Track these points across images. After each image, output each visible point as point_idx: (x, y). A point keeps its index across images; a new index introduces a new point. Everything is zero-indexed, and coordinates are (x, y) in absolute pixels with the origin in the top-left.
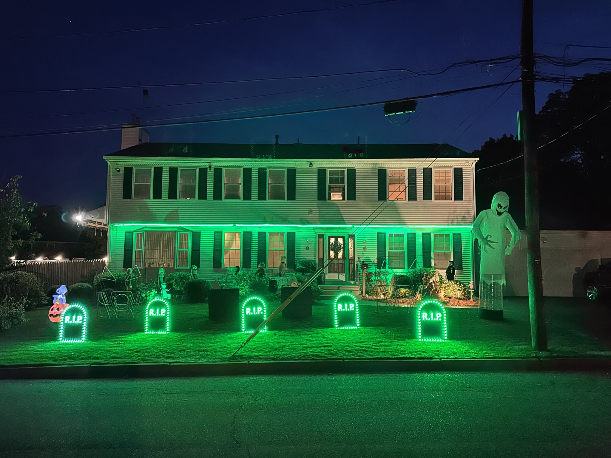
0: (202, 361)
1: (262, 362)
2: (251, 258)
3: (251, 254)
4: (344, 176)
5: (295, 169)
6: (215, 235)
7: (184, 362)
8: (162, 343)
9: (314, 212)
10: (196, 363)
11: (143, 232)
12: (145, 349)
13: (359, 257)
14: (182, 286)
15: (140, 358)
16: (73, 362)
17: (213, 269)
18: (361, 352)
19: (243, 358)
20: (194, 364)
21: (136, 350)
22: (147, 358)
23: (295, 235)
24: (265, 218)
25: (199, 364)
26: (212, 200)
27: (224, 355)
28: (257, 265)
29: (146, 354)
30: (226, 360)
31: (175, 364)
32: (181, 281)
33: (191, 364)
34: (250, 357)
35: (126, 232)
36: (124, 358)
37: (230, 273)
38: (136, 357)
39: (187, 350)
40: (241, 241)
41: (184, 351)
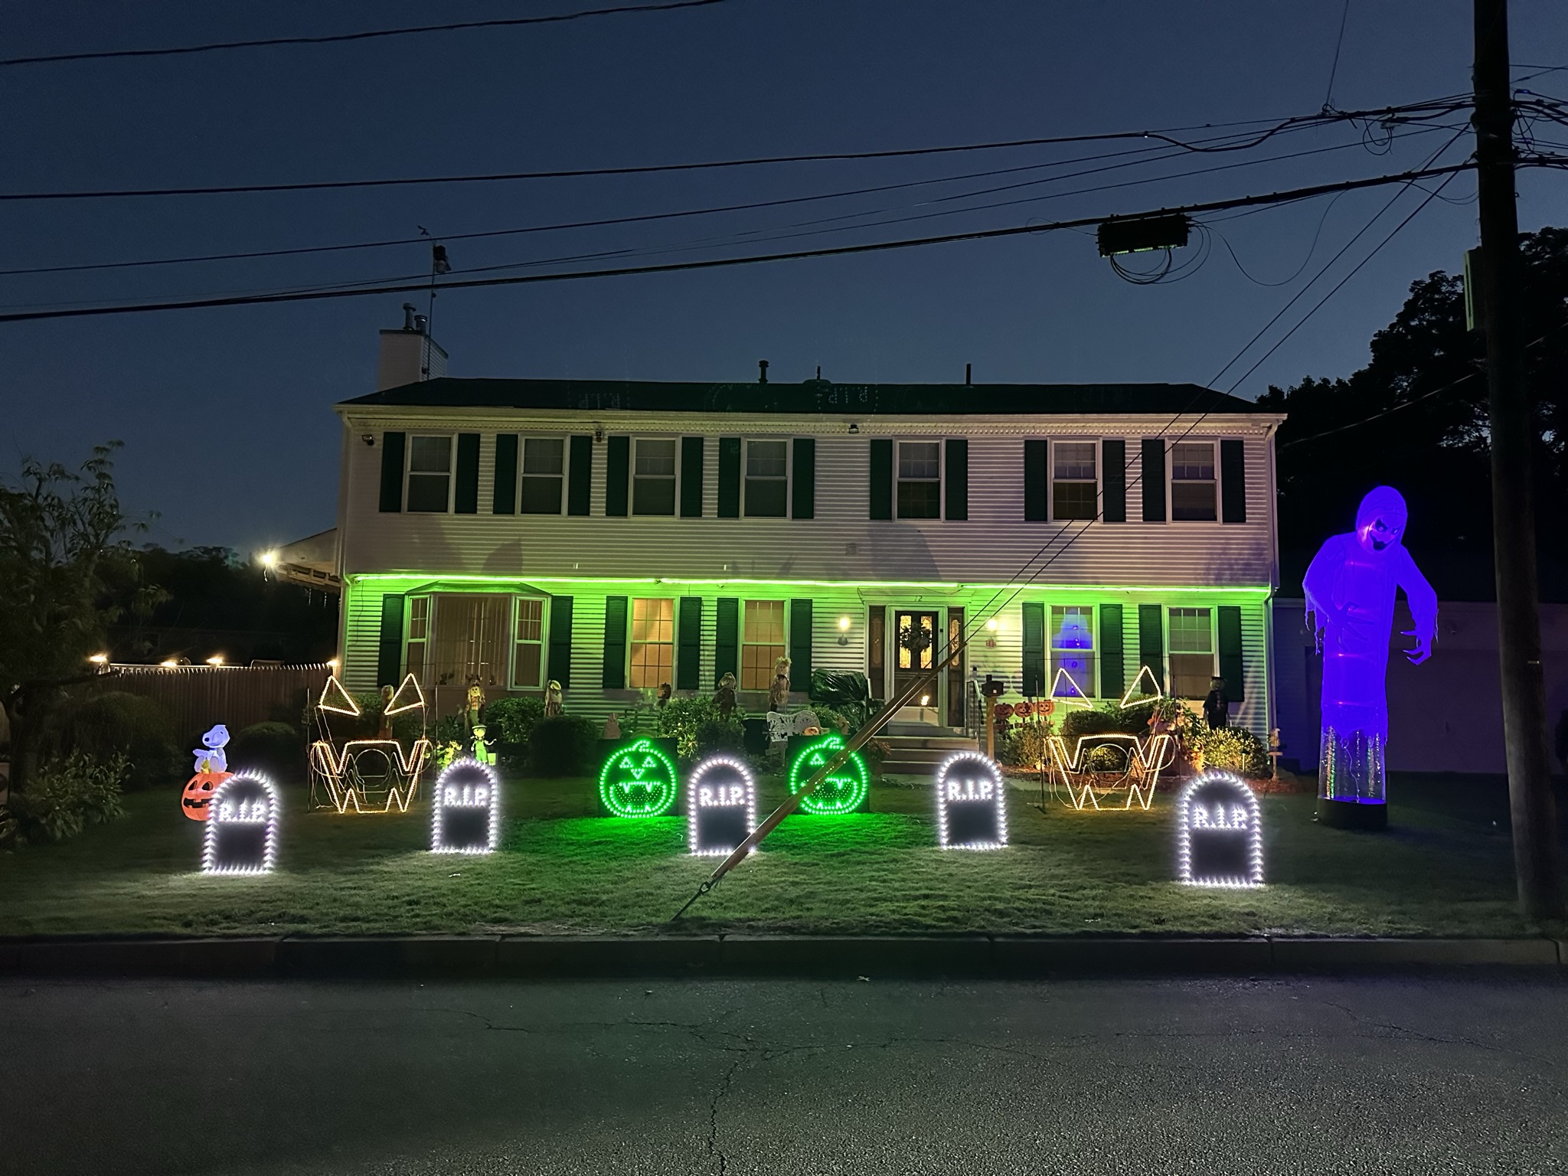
0: (593, 933)
1: (760, 939)
2: (699, 665)
3: (699, 655)
4: (937, 457)
5: (814, 440)
6: (607, 604)
7: (540, 935)
8: (477, 879)
9: (860, 550)
10: (575, 939)
11: (428, 596)
12: (433, 897)
13: (976, 664)
14: (524, 733)
15: (418, 920)
16: (235, 928)
17: (601, 691)
18: (1033, 916)
19: (708, 926)
20: (569, 939)
21: (407, 898)
22: (436, 921)
23: (811, 607)
24: (734, 563)
25: (582, 940)
26: (601, 517)
27: (647, 914)
28: (713, 683)
29: (437, 910)
30: (656, 930)
31: (515, 940)
32: (522, 721)
33: (562, 940)
34: (723, 925)
35: (386, 597)
36: (376, 921)
37: (645, 702)
38: (407, 917)
39: (549, 898)
40: (674, 621)
41: (539, 901)
